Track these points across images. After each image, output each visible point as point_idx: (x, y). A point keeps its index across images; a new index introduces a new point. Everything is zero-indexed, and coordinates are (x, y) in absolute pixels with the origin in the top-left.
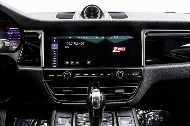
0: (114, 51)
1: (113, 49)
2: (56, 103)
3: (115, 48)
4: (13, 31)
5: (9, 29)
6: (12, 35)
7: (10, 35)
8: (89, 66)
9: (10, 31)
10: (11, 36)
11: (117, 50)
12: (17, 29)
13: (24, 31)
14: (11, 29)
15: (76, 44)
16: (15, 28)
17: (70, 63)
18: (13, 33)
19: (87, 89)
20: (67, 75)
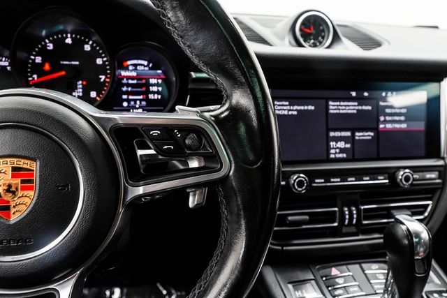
4: (136, 69)
5: (126, 64)
6: (133, 78)
7: (127, 79)
9: (126, 68)
10: (130, 82)
12: (146, 63)
13: (191, 75)
14: (129, 62)
16: (140, 62)
18: (134, 74)
19: (335, 211)
20: (300, 184)
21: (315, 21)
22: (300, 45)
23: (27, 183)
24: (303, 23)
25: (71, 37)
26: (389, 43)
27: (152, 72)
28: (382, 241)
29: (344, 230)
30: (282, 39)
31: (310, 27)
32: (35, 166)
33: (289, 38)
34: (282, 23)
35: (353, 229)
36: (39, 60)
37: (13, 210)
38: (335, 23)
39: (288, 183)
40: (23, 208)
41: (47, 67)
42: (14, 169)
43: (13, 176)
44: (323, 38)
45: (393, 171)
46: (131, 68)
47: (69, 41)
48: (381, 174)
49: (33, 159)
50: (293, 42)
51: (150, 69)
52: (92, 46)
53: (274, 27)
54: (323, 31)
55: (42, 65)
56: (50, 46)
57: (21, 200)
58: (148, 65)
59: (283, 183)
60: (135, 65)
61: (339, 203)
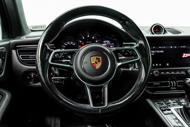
0: (183, 56)
1: (183, 55)
2: (149, 93)
3: (184, 54)
4: (106, 43)
5: (103, 42)
8: (168, 67)
9: (104, 43)
11: (186, 55)
12: (109, 42)
13: (123, 44)
14: (104, 42)
15: (158, 52)
16: (107, 41)
17: (155, 65)
18: (106, 45)
19: (168, 82)
20: (157, 73)
21: (158, 27)
22: (153, 34)
23: (99, 61)
24: (154, 28)
25: (89, 35)
26: (184, 32)
27: (111, 44)
28: (185, 92)
29: (172, 88)
30: (148, 33)
31: (156, 29)
32: (100, 58)
33: (150, 32)
34: (147, 29)
35: (175, 88)
36: (81, 42)
37: (97, 67)
38: (165, 28)
39: (153, 73)
40: (99, 66)
41: (83, 43)
42: (96, 58)
43: (96, 60)
44: (161, 32)
45: (186, 70)
46: (105, 43)
47: (88, 36)
48: (182, 71)
49: (100, 56)
50: (151, 33)
51: (110, 43)
52: (94, 37)
53: (145, 30)
54: (161, 30)
55: (82, 43)
56: (84, 38)
57: (98, 65)
58: (110, 42)
59: (151, 73)
60: (106, 42)
61: (169, 79)
